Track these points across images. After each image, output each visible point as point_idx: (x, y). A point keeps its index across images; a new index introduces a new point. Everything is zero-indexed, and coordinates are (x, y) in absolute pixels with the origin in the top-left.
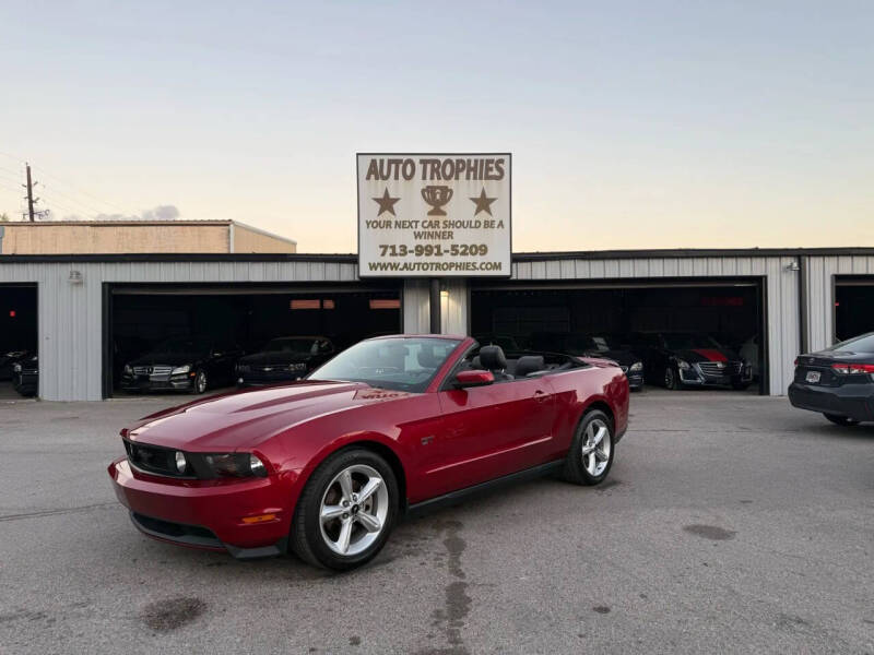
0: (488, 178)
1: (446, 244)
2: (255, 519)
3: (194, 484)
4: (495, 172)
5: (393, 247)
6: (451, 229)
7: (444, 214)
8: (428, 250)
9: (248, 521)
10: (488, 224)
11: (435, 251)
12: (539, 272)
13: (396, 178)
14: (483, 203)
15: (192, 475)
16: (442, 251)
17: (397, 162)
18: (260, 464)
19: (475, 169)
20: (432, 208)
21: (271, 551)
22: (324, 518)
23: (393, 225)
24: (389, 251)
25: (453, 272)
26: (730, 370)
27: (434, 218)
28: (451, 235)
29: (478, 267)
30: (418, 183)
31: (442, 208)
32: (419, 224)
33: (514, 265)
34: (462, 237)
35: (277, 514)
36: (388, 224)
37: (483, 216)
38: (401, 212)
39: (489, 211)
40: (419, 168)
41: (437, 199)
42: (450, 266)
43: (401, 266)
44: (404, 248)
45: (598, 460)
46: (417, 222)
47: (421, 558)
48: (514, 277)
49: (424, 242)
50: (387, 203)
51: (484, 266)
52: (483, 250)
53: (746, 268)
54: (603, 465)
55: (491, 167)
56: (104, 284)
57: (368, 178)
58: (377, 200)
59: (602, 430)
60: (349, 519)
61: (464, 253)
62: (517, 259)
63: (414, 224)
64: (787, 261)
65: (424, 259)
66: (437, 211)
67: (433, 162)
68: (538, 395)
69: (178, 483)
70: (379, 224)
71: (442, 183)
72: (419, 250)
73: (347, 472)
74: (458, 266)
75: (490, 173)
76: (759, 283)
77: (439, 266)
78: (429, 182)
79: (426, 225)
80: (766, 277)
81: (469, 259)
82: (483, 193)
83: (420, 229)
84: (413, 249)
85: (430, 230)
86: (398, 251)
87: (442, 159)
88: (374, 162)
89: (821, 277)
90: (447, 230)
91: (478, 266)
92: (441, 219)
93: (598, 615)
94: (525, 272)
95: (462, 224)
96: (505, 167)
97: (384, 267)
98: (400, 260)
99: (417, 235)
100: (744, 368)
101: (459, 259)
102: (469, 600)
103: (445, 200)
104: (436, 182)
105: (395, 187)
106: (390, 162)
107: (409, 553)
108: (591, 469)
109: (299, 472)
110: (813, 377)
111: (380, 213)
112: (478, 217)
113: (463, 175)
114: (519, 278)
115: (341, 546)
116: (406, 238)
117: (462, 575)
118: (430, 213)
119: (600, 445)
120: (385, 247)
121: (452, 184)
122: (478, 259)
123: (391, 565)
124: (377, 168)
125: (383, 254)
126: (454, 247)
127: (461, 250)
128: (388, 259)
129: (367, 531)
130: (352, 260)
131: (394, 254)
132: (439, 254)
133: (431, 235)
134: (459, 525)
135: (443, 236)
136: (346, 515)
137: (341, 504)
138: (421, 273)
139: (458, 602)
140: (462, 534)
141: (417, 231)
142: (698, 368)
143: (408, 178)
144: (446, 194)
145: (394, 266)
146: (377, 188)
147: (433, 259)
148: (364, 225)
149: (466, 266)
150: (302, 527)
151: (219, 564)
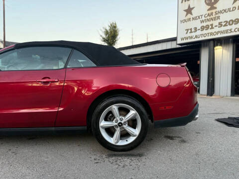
1: (216, 23)
5: (191, 29)
6: (219, 15)
7: (216, 8)
8: (207, 27)
11: (210, 27)
16: (214, 26)
20: (209, 7)
23: (191, 20)
24: (189, 31)
25: (219, 36)
27: (210, 12)
28: (219, 18)
31: (215, 6)
32: (203, 16)
36: (189, 19)
37: (238, 3)
38: (195, 13)
41: (212, 2)
42: (217, 33)
43: (194, 37)
44: (196, 29)
46: (202, 16)
49: (204, 24)
50: (189, 11)
51: (236, 30)
52: (236, 21)
57: (182, 2)
58: (185, 11)
61: (225, 25)
63: (200, 17)
65: (205, 32)
66: (212, 8)
70: (185, 20)
72: (203, 28)
74: (222, 32)
77: (212, 34)
79: (206, 16)
81: (229, 27)
83: (203, 18)
84: (200, 28)
85: (208, 17)
86: (193, 30)
90: (217, 16)
91: (233, 30)
92: (214, 11)
95: (225, 11)
97: (187, 38)
98: (194, 34)
99: (202, 22)
101: (223, 29)
103: (216, 2)
105: (193, 3)
111: (186, 15)
112: (234, 5)
116: (198, 24)
118: (208, 10)
120: (188, 30)
122: (233, 27)
125: (187, 33)
126: (220, 24)
127: (223, 24)
128: (189, 35)
130: (175, 39)
131: (191, 32)
132: (212, 28)
133: (208, 20)
135: (214, 19)
138: (203, 38)
141: (202, 20)
145: (191, 37)
146: (185, 5)
147: (209, 31)
148: (179, 22)
149: (227, 31)
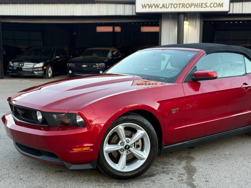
2: (80, 149)
3: (47, 129)
9: (76, 150)
15: (46, 124)
18: (81, 120)
21: (88, 166)
33: (232, 4)
35: (91, 147)
47: (170, 175)
48: (231, 12)
68: (245, 86)
69: (38, 128)
94: (238, 9)
107: (163, 172)
109: (103, 125)
114: (235, 12)
123: (153, 178)
129: (138, 159)
134: (193, 159)
140: (194, 164)
151: (61, 171)
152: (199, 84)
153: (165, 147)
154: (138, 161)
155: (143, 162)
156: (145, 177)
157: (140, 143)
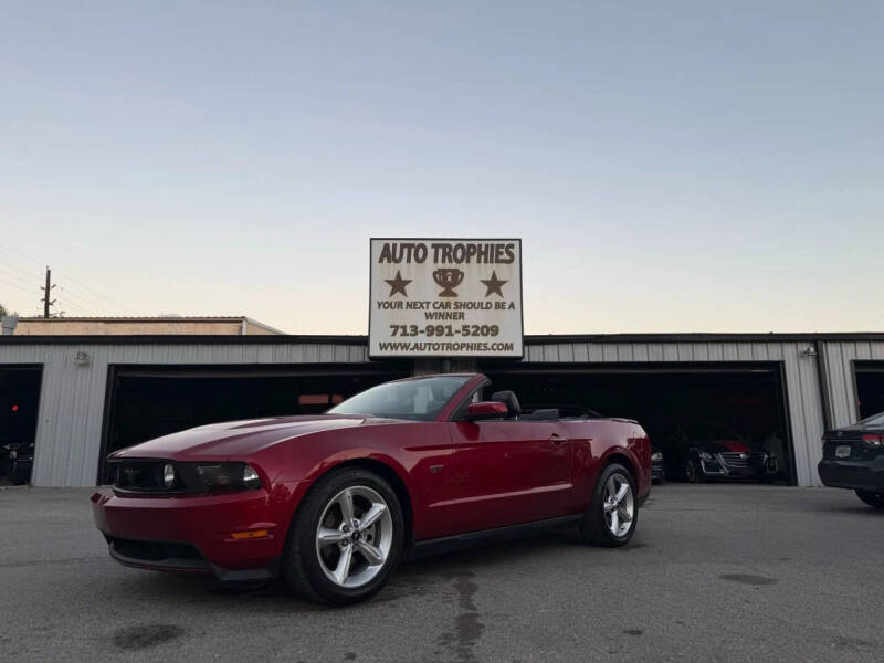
0: (498, 261)
1: (457, 325)
2: (245, 535)
4: (505, 256)
5: (404, 328)
6: (462, 310)
7: (455, 295)
8: (440, 331)
9: (237, 536)
10: (500, 306)
11: (446, 331)
12: (552, 355)
13: (409, 261)
14: (494, 285)
16: (453, 331)
17: (410, 247)
18: (254, 476)
19: (485, 253)
20: (443, 289)
21: (262, 574)
22: (321, 541)
23: (404, 306)
24: (400, 331)
25: (465, 352)
26: (753, 460)
27: (445, 299)
28: (462, 316)
29: (489, 348)
30: (430, 266)
31: (454, 290)
32: (431, 306)
33: (526, 348)
34: (474, 318)
35: (270, 530)
36: (399, 305)
37: (494, 297)
38: (413, 293)
39: (500, 294)
40: (431, 252)
41: (448, 281)
42: (462, 346)
43: (411, 346)
44: (415, 328)
45: (621, 520)
46: (428, 303)
47: (428, 596)
48: (526, 360)
49: (434, 323)
50: (398, 285)
51: (495, 347)
52: (494, 330)
53: (762, 354)
54: (627, 525)
55: (502, 252)
56: (110, 366)
57: (381, 261)
58: (389, 282)
59: (624, 487)
60: (350, 546)
61: (475, 334)
62: (529, 341)
63: (425, 305)
64: (804, 347)
65: (435, 339)
66: (448, 293)
67: (444, 246)
68: (555, 439)
69: (167, 496)
70: (390, 305)
71: (454, 265)
72: (430, 331)
73: (348, 492)
74: (470, 347)
75: (501, 257)
76: (777, 368)
77: (450, 346)
78: (440, 265)
79: (437, 306)
80: (783, 362)
81: (481, 339)
82: (494, 276)
83: (431, 310)
84: (424, 329)
85: (441, 310)
86: (409, 331)
87: (454, 244)
88: (387, 246)
89: (839, 363)
90: (459, 310)
91: (489, 346)
92: (452, 300)
93: (630, 637)
94: (536, 355)
95: (473, 305)
96: (515, 251)
97: (395, 347)
98: (411, 340)
99: (429, 316)
100: (769, 459)
101: (470, 339)
102: (483, 626)
103: (456, 282)
104: (447, 265)
105: (407, 269)
106: (403, 246)
108: (614, 528)
109: (292, 488)
110: (843, 452)
111: (392, 294)
112: (489, 299)
113: (474, 259)
114: (532, 360)
115: (339, 575)
116: (418, 318)
117: (474, 608)
118: (440, 295)
119: (622, 504)
120: (396, 328)
121: (463, 267)
122: (490, 340)
123: (393, 602)
124: (389, 251)
125: (394, 334)
126: (465, 328)
127: (472, 330)
128: (399, 339)
129: (369, 564)
130: (363, 341)
131: (405, 334)
132: (450, 334)
133: (442, 316)
135: (454, 317)
136: (345, 542)
137: (341, 528)
138: (432, 353)
139: (469, 628)
141: (428, 311)
142: (721, 459)
143: (420, 261)
144: (457, 277)
145: (405, 346)
146: (390, 270)
147: (444, 339)
148: (375, 305)
149: (478, 346)
150: (297, 548)
152: (477, 427)
153: (417, 544)
154: (370, 567)
155: (378, 568)
156: (379, 600)
157: (372, 532)
